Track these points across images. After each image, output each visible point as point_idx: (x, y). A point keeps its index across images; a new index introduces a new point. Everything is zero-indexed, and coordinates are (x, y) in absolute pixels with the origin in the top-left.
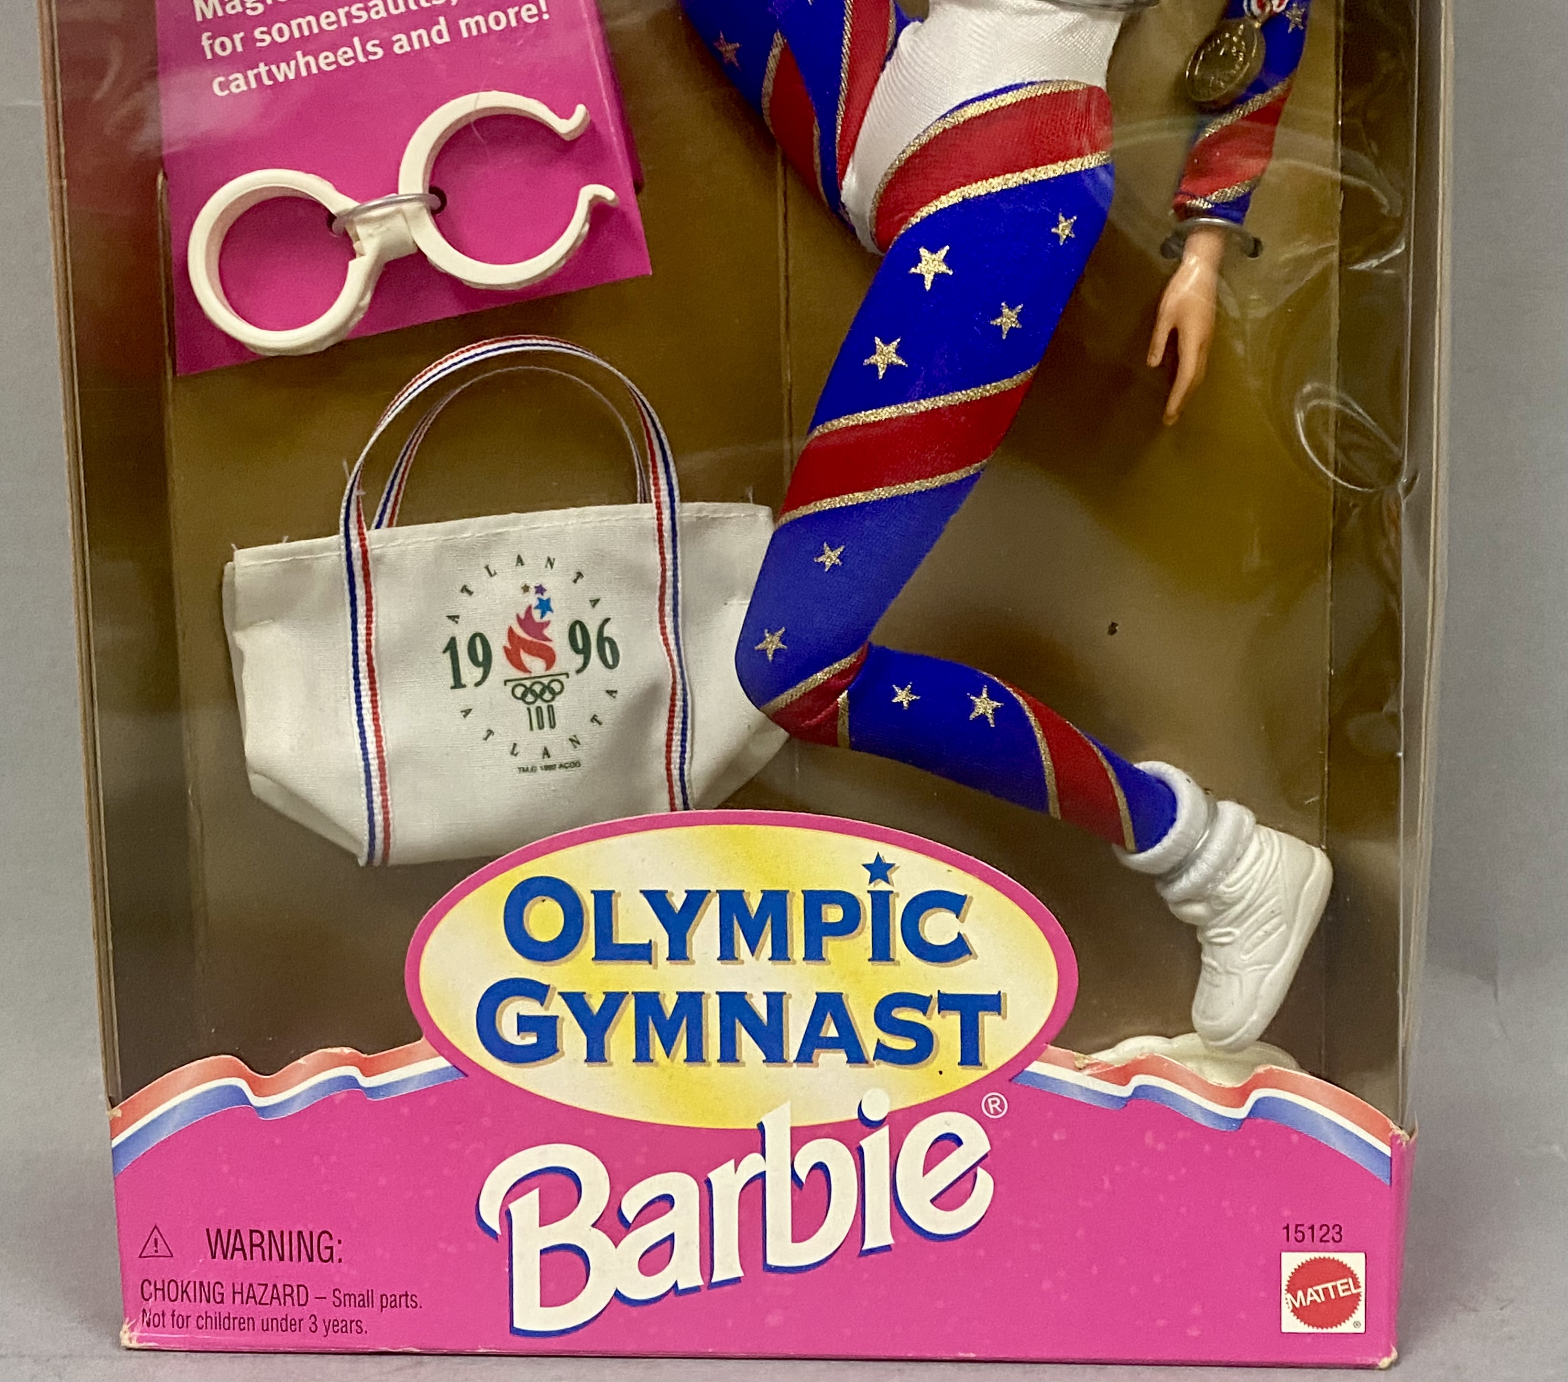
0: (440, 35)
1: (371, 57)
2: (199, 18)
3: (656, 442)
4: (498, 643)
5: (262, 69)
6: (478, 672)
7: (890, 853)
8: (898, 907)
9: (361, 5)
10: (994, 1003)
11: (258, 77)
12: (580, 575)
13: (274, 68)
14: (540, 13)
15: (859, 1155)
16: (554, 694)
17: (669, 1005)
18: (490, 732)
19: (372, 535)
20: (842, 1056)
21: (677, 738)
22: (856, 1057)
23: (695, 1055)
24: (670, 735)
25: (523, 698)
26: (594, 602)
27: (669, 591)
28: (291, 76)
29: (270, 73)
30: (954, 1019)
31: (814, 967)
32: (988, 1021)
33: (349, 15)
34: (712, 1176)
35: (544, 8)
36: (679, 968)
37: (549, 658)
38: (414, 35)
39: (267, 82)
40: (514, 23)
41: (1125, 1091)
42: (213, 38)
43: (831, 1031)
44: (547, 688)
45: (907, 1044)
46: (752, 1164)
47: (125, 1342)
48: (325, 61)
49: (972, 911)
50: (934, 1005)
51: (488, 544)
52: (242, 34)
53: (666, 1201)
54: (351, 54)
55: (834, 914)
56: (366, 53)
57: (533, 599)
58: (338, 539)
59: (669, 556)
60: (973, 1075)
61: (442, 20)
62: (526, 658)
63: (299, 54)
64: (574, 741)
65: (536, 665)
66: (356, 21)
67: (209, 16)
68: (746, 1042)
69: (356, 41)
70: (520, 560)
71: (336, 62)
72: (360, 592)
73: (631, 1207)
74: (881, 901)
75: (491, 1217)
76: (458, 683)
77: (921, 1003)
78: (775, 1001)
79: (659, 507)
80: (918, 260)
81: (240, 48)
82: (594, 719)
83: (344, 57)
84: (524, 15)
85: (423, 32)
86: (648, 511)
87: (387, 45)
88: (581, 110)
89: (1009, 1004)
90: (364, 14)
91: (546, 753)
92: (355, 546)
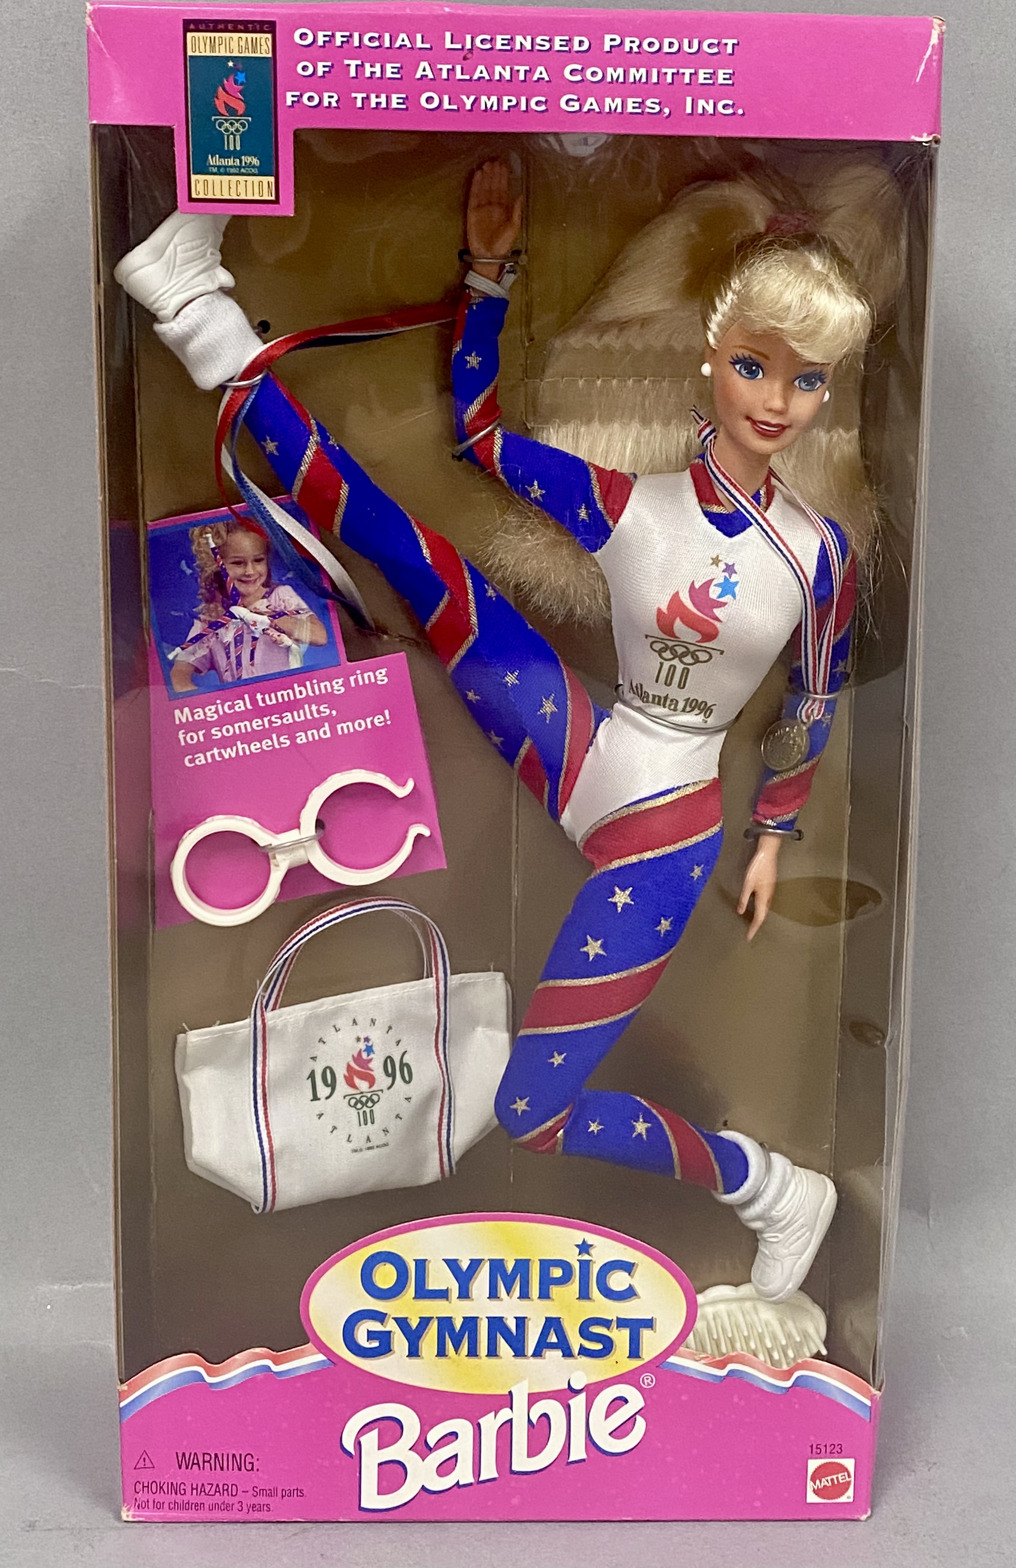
0: (325, 733)
1: (283, 746)
2: (177, 722)
3: (437, 945)
4: (341, 1073)
5: (216, 751)
6: (328, 1090)
7: (591, 1238)
8: (595, 1269)
9: (278, 716)
10: (649, 1324)
11: (213, 756)
12: (390, 1028)
13: (223, 751)
14: (385, 721)
15: (568, 1409)
16: (374, 1103)
17: (458, 1324)
18: (335, 1128)
19: (269, 1015)
20: (559, 1353)
21: (445, 1121)
22: (568, 1353)
23: (473, 1352)
24: (441, 1119)
25: (355, 1106)
26: (398, 1042)
27: (442, 1029)
28: (233, 755)
29: (220, 754)
30: (626, 1333)
31: (545, 1303)
32: (645, 1333)
33: (270, 722)
34: (481, 1421)
35: (388, 717)
36: (465, 1303)
37: (371, 1081)
38: (309, 733)
39: (218, 759)
40: (369, 726)
41: (723, 1373)
42: (186, 733)
43: (553, 1339)
44: (370, 1099)
45: (598, 1346)
46: (505, 1414)
47: (125, 1518)
48: (255, 747)
49: (638, 1272)
50: (614, 1324)
51: (336, 1013)
52: (204, 731)
53: (454, 1435)
54: (270, 743)
55: (557, 1273)
56: (280, 743)
57: (362, 1045)
58: (249, 1021)
59: (442, 1009)
60: (635, 1363)
61: (326, 724)
62: (357, 1081)
63: (239, 743)
64: (386, 1131)
65: (363, 1085)
66: (274, 725)
67: (184, 720)
68: (504, 1347)
69: (274, 736)
70: (355, 1022)
71: (261, 748)
72: (260, 1049)
73: (433, 1438)
74: (585, 1266)
75: (349, 1444)
76: (315, 1098)
77: (606, 1323)
78: (521, 1322)
79: (437, 980)
80: (613, 894)
81: (202, 739)
82: (397, 1116)
83: (266, 744)
84: (376, 721)
85: (315, 731)
86: (430, 983)
87: (293, 738)
88: (410, 784)
89: (658, 1325)
90: (279, 721)
91: (368, 1139)
92: (259, 1023)
